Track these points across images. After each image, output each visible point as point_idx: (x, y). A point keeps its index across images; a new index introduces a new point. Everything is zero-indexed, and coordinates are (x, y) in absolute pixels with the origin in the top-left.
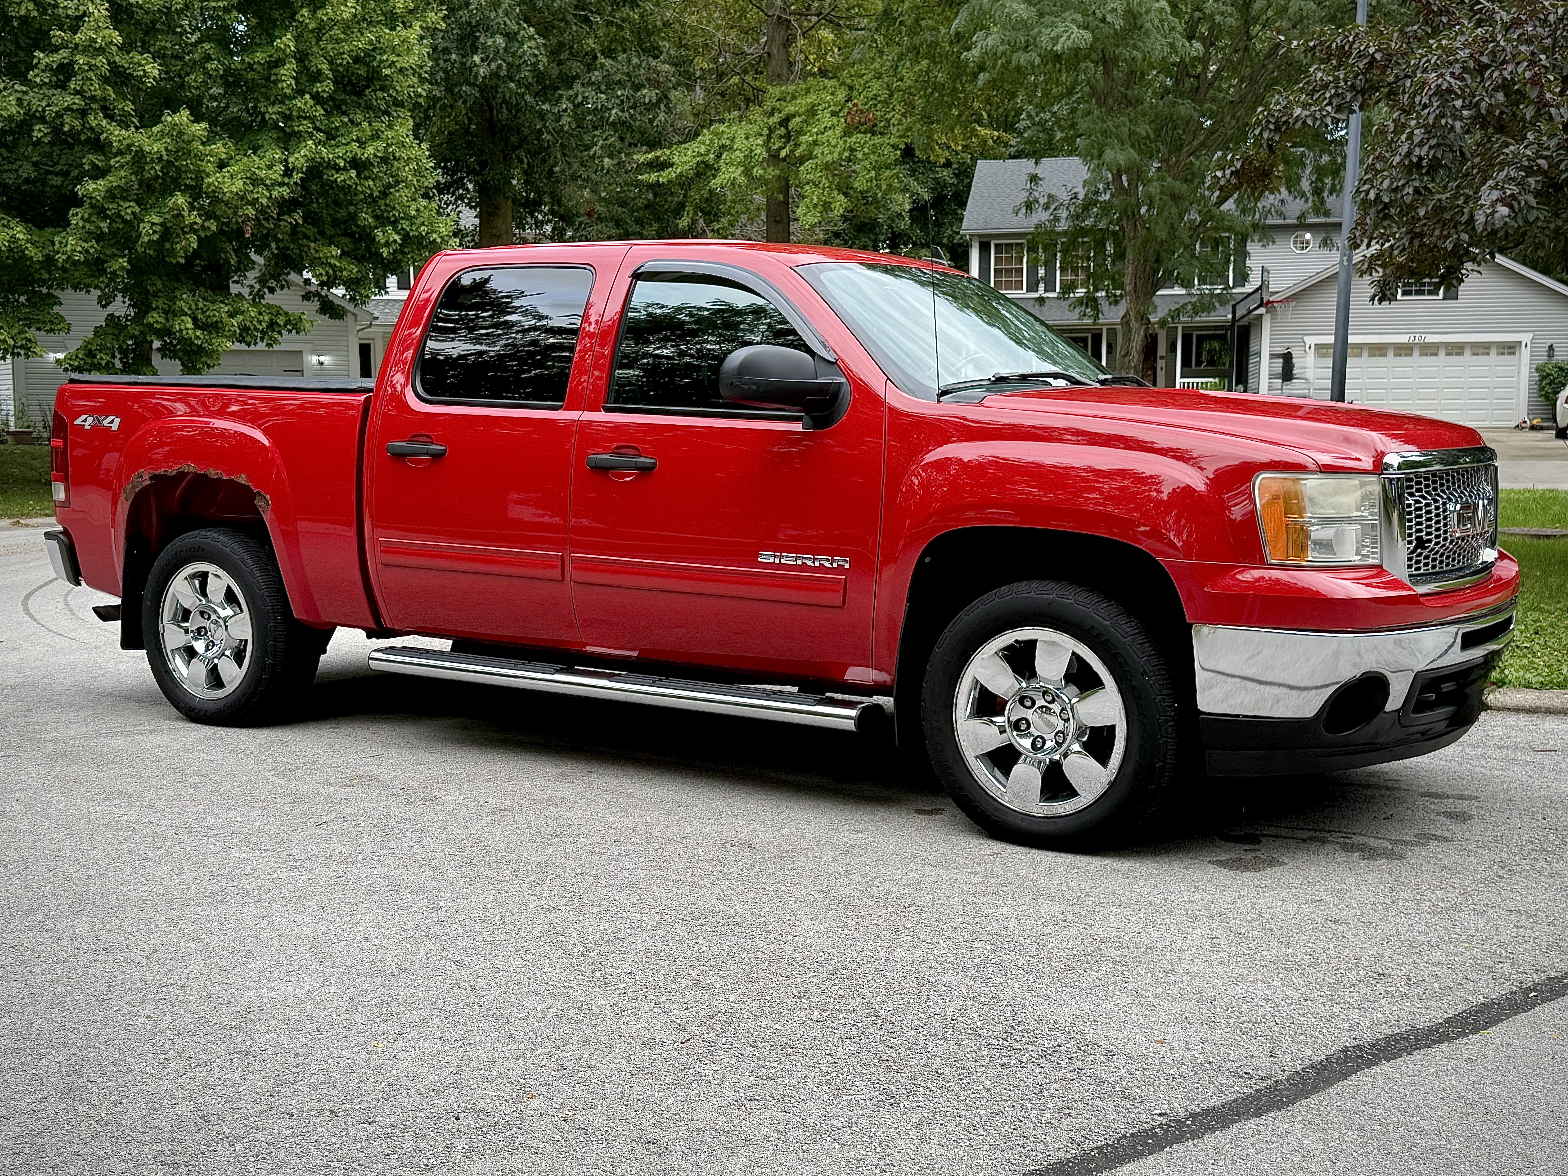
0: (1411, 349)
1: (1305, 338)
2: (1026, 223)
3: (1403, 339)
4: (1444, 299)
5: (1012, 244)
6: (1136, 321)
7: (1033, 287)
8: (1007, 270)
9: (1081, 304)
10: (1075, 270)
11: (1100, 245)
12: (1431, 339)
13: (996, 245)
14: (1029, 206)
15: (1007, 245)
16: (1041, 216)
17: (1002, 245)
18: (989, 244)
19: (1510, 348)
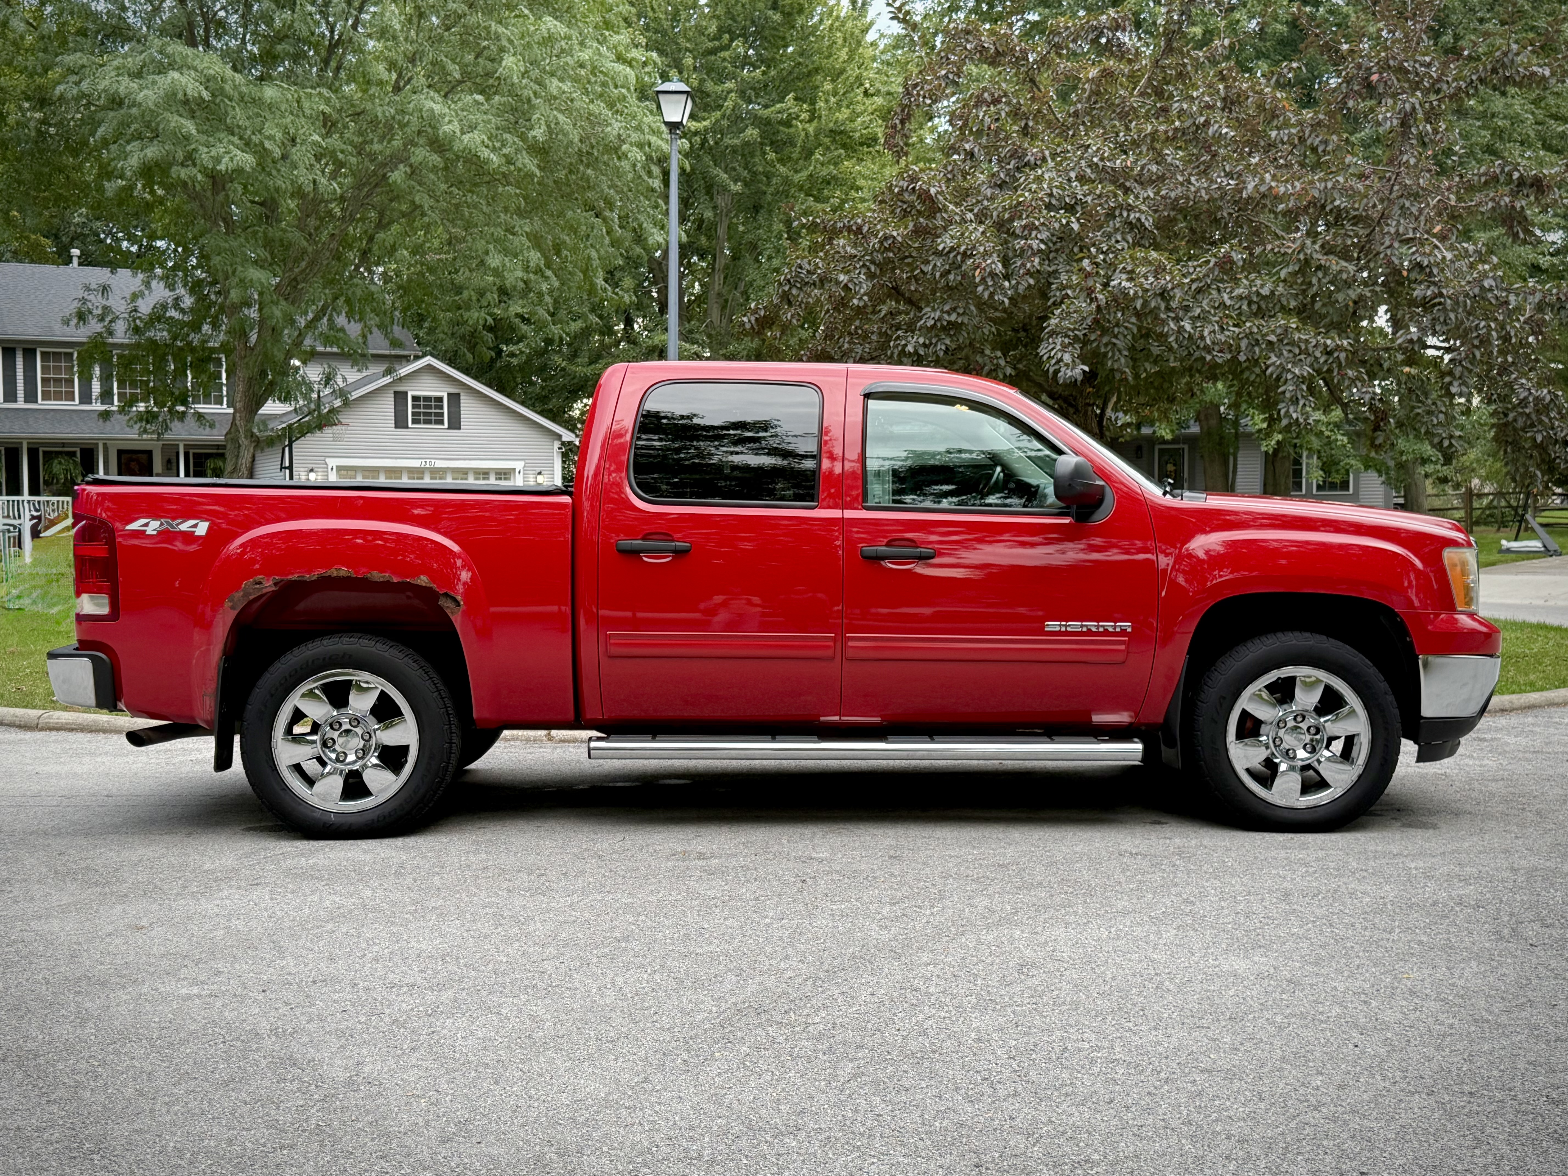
0: (423, 473)
1: (328, 460)
2: (81, 334)
3: (416, 463)
4: (449, 428)
5: (60, 353)
6: (246, 437)
7: (86, 398)
8: (55, 380)
9: (141, 420)
10: (133, 385)
11: (161, 361)
12: (439, 464)
13: (42, 353)
14: (81, 316)
15: (54, 353)
16: (95, 327)
17: (48, 353)
18: (34, 351)
19: (505, 474)
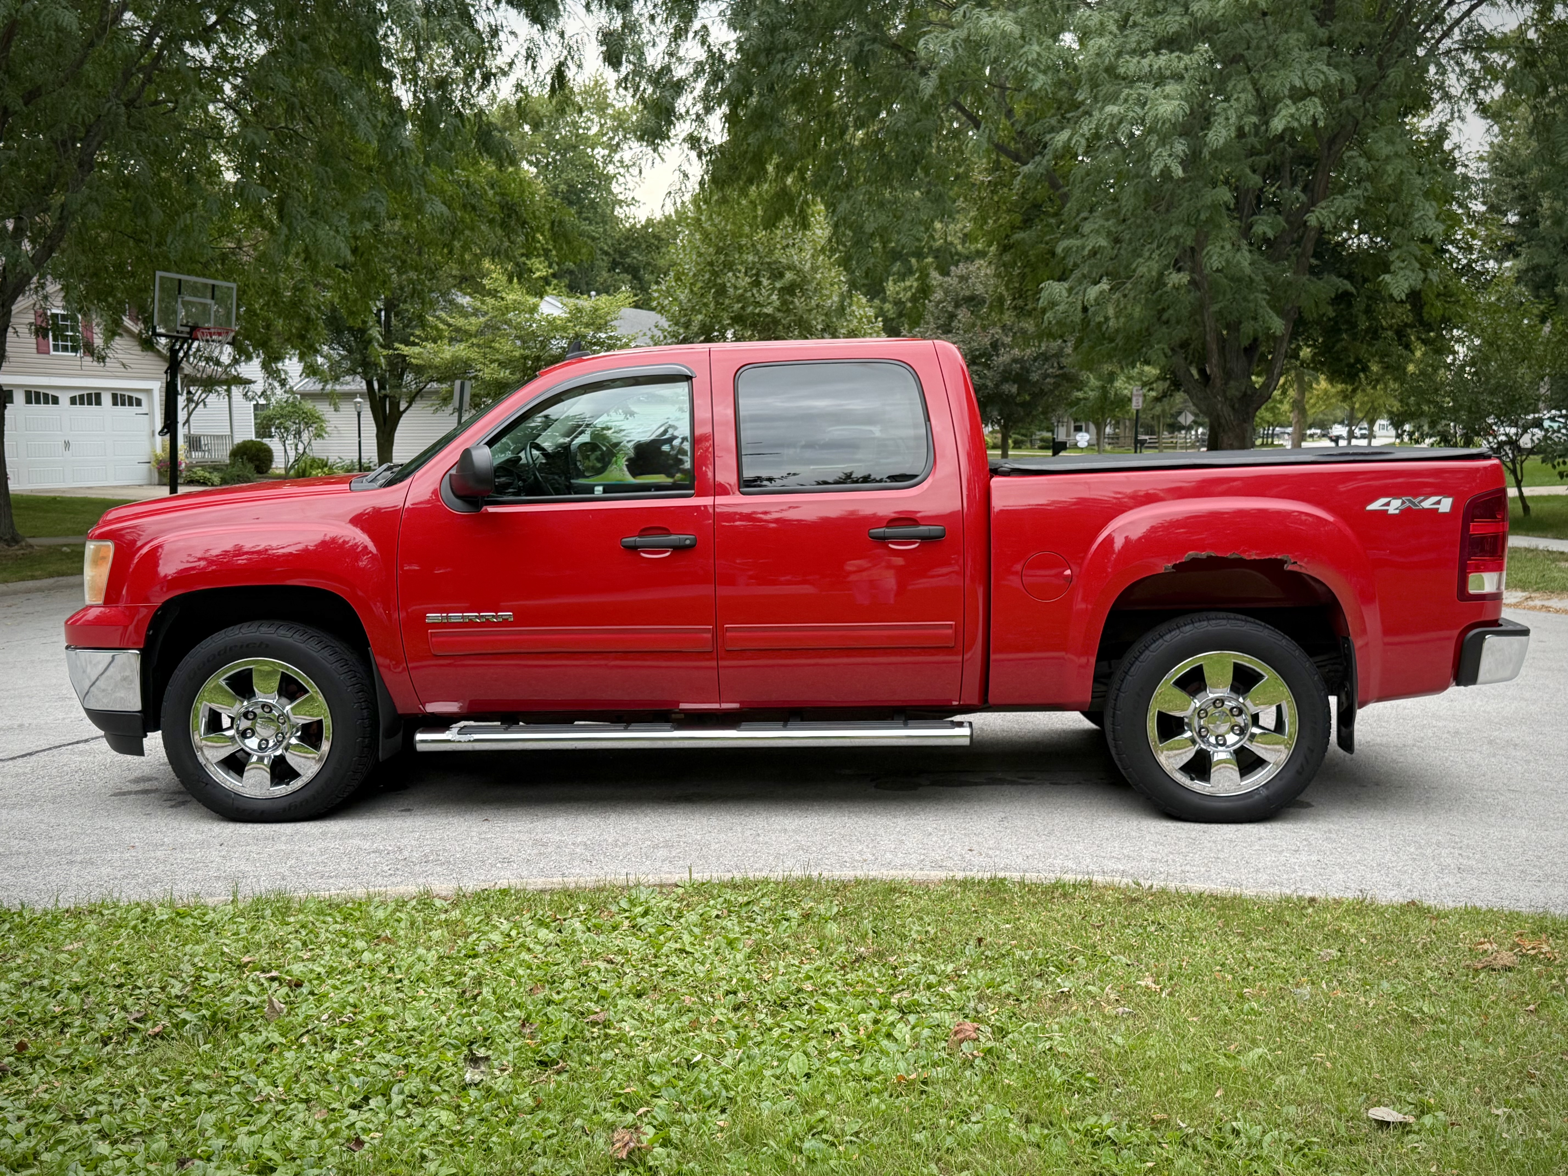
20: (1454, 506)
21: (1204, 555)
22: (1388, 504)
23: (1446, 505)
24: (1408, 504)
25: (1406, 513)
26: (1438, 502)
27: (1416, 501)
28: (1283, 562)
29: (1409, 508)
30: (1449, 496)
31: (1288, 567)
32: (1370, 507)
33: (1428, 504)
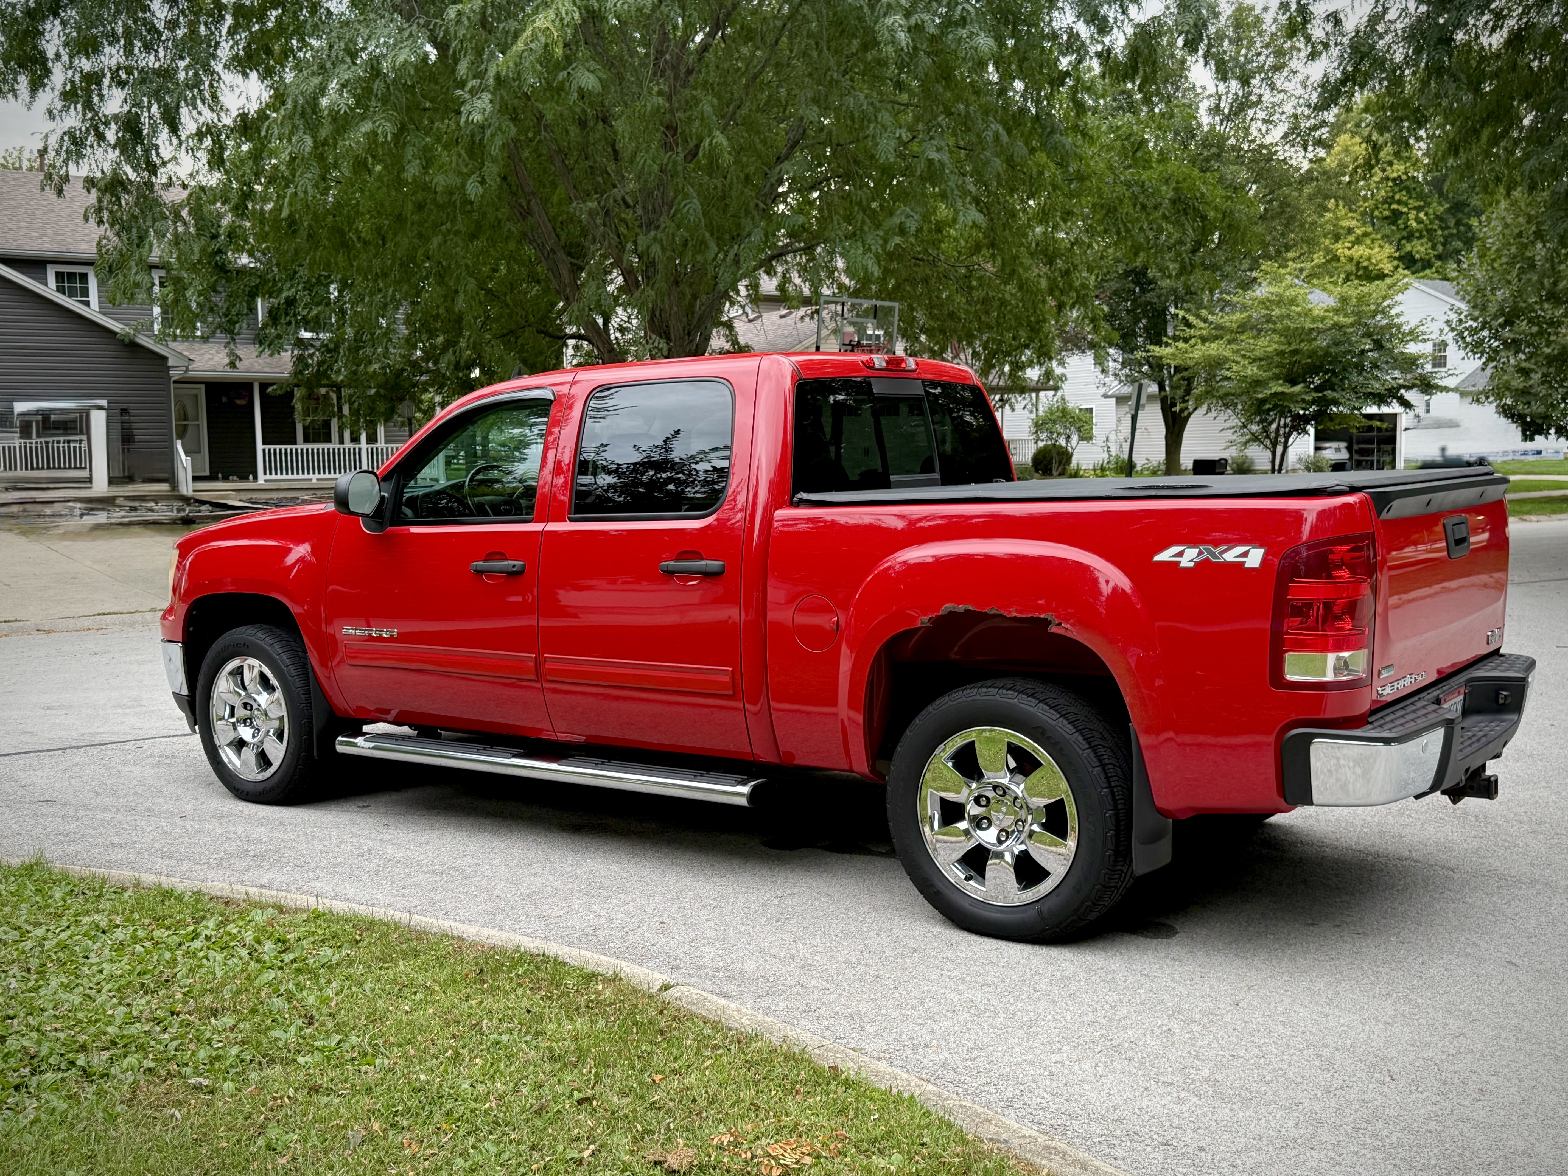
20: (1264, 561)
21: (961, 608)
22: (1181, 554)
23: (1255, 557)
24: (1205, 555)
25: (1203, 566)
26: (1245, 554)
27: (1217, 551)
28: (1047, 623)
29: (1207, 560)
30: (1261, 546)
31: (1053, 629)
32: (1158, 558)
33: (1231, 555)
